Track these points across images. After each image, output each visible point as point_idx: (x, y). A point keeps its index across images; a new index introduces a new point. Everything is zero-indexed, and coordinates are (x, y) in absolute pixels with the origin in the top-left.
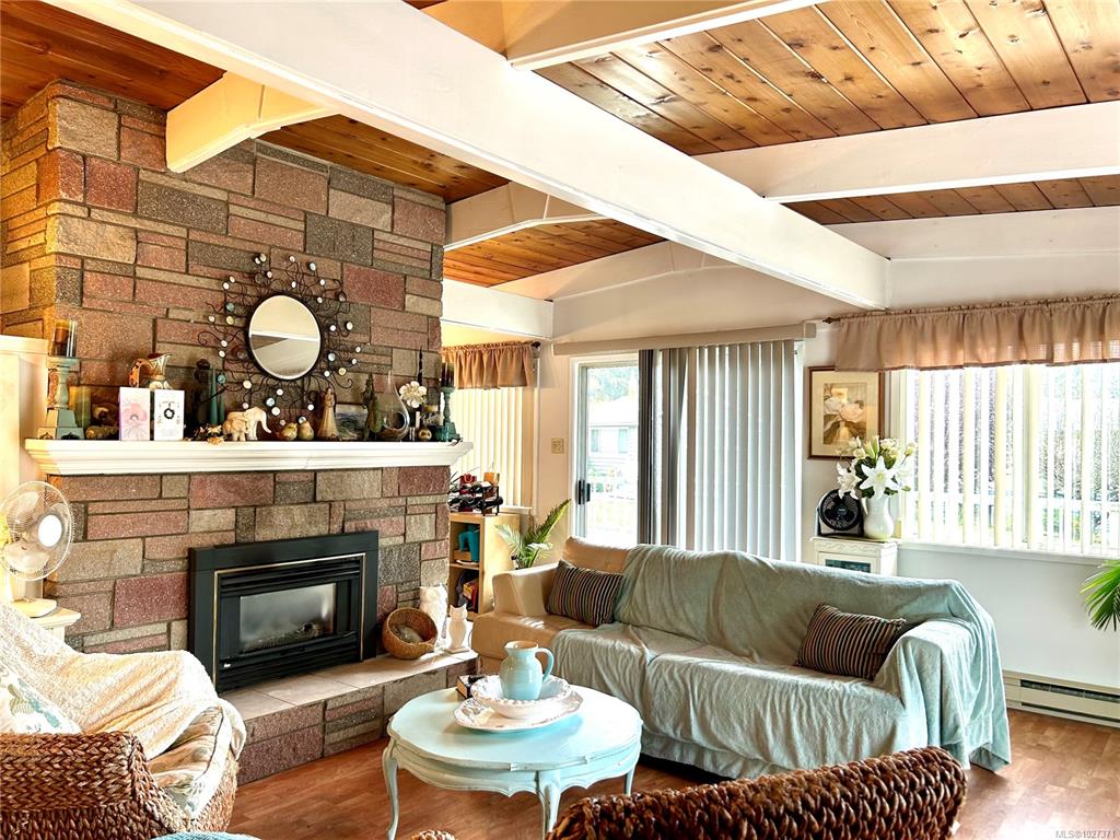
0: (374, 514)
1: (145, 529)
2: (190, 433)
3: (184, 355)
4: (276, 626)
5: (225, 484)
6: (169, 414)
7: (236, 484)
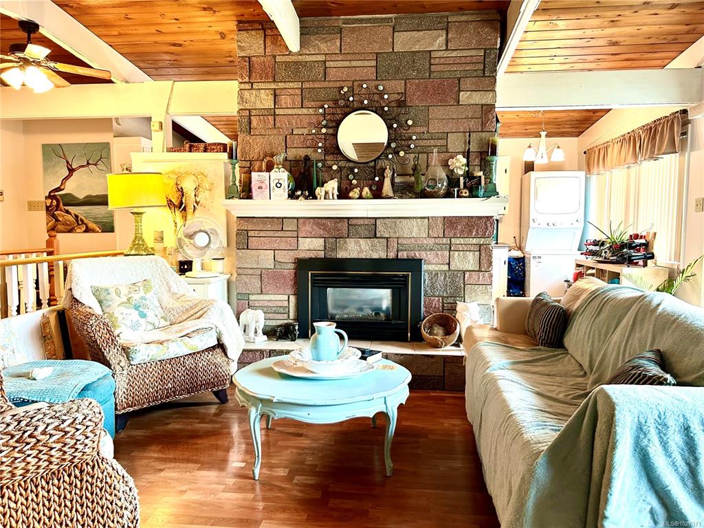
0: (422, 248)
1: (276, 246)
5: (318, 224)
6: (279, 185)
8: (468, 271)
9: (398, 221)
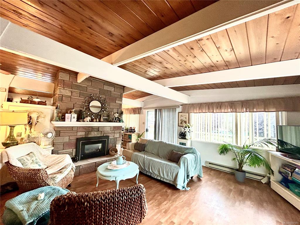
0: (109, 133)
1: (70, 135)
2: (78, 121)
3: (78, 109)
4: (92, 150)
5: (84, 128)
6: (74, 118)
7: (85, 128)
8: (117, 138)
9: (104, 127)
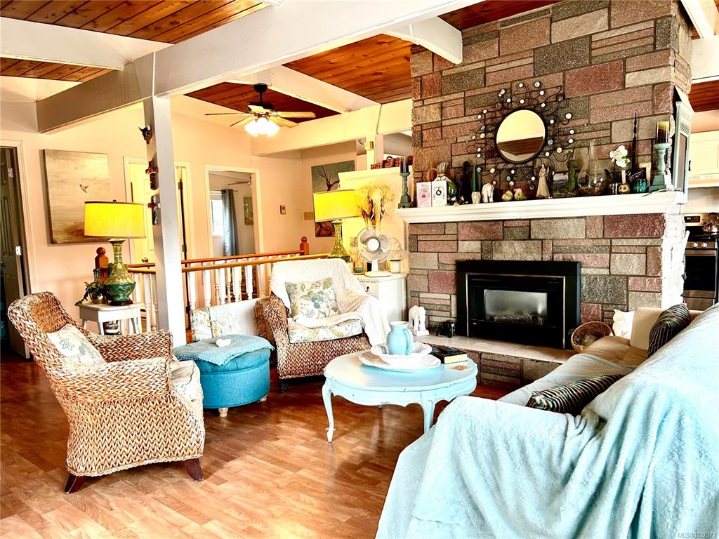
0: (578, 250)
1: (439, 249)
5: (476, 228)
6: (439, 193)
7: (480, 228)
8: (632, 276)
9: (553, 221)
